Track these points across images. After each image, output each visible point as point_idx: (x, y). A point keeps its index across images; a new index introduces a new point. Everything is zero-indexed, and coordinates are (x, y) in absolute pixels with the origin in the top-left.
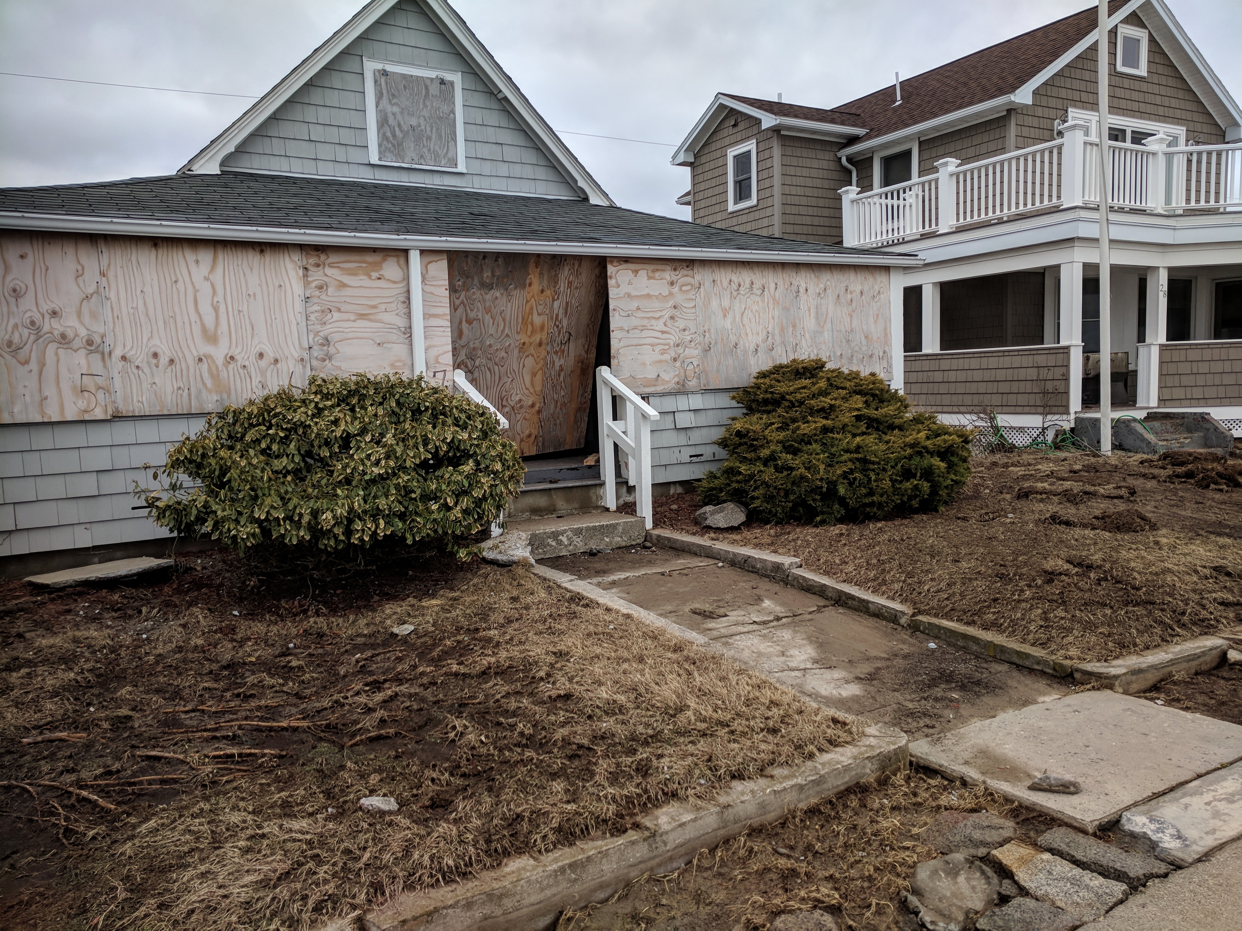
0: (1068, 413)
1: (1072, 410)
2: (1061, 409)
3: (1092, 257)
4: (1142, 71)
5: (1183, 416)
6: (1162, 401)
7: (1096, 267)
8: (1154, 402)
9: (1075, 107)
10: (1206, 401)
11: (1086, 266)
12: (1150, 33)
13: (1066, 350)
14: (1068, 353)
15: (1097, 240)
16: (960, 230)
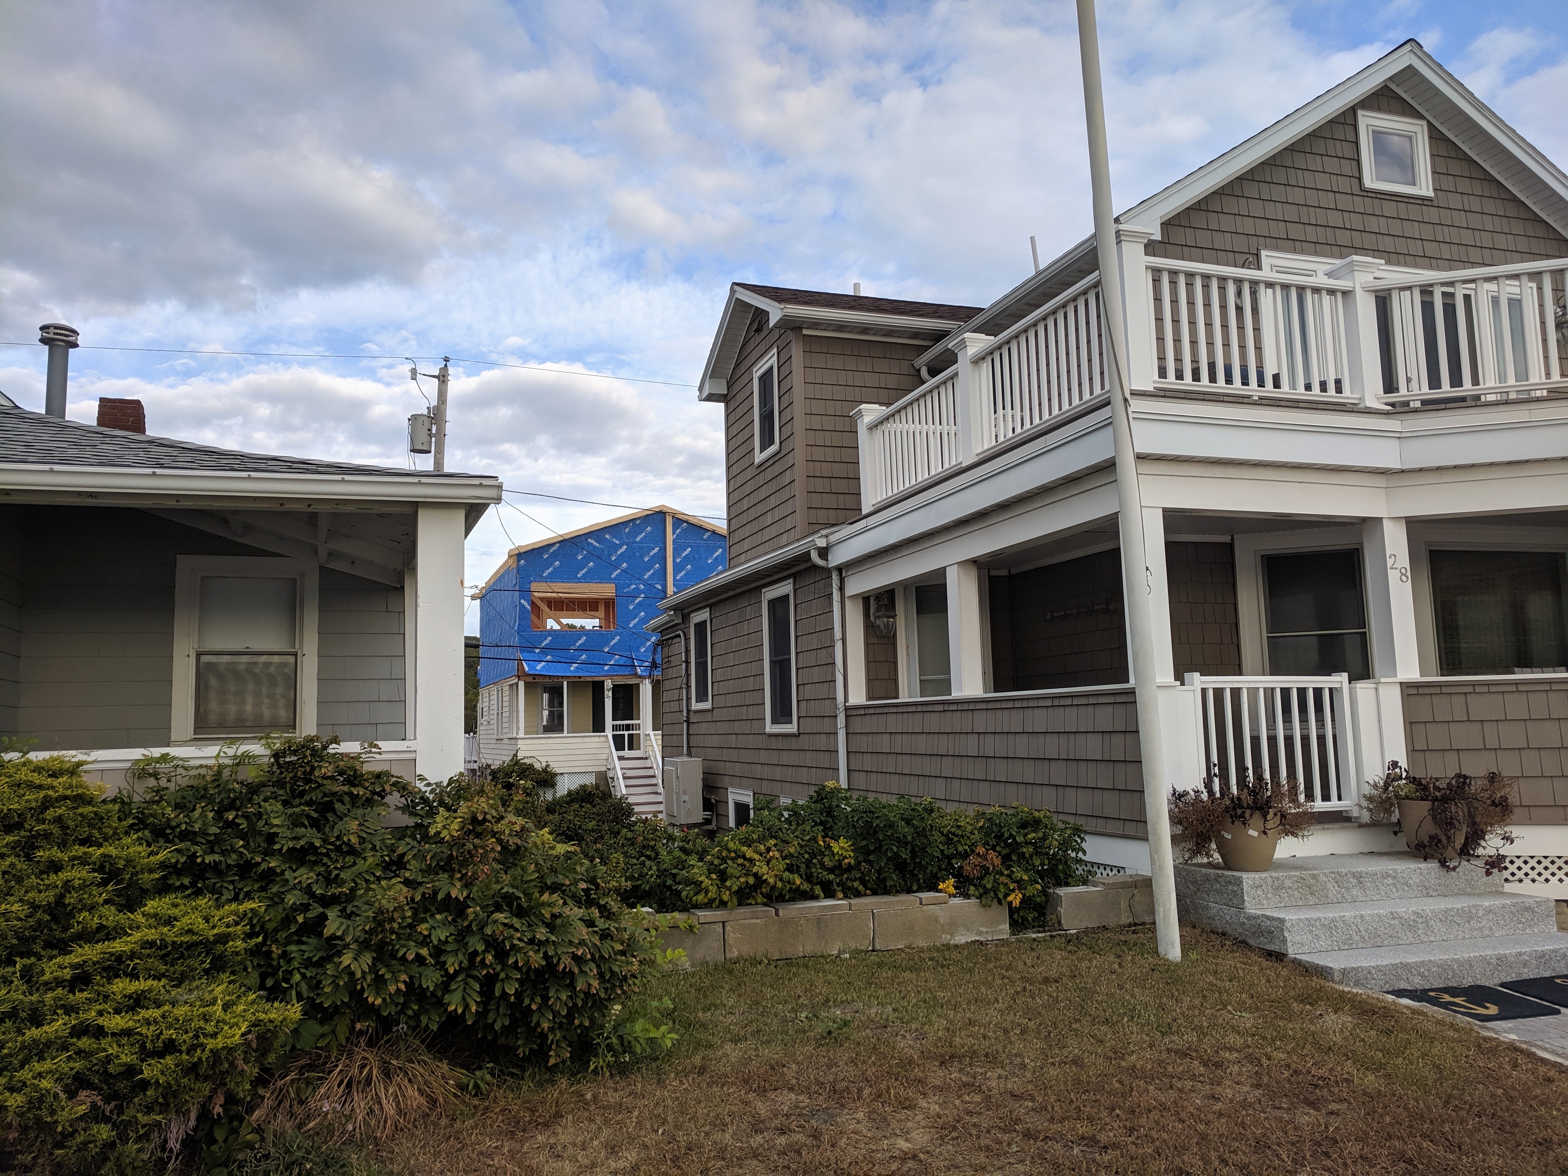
4: (1425, 188)
9: (1277, 248)
11: (1169, 517)
12: (1429, 123)
13: (1135, 696)
14: (1137, 704)
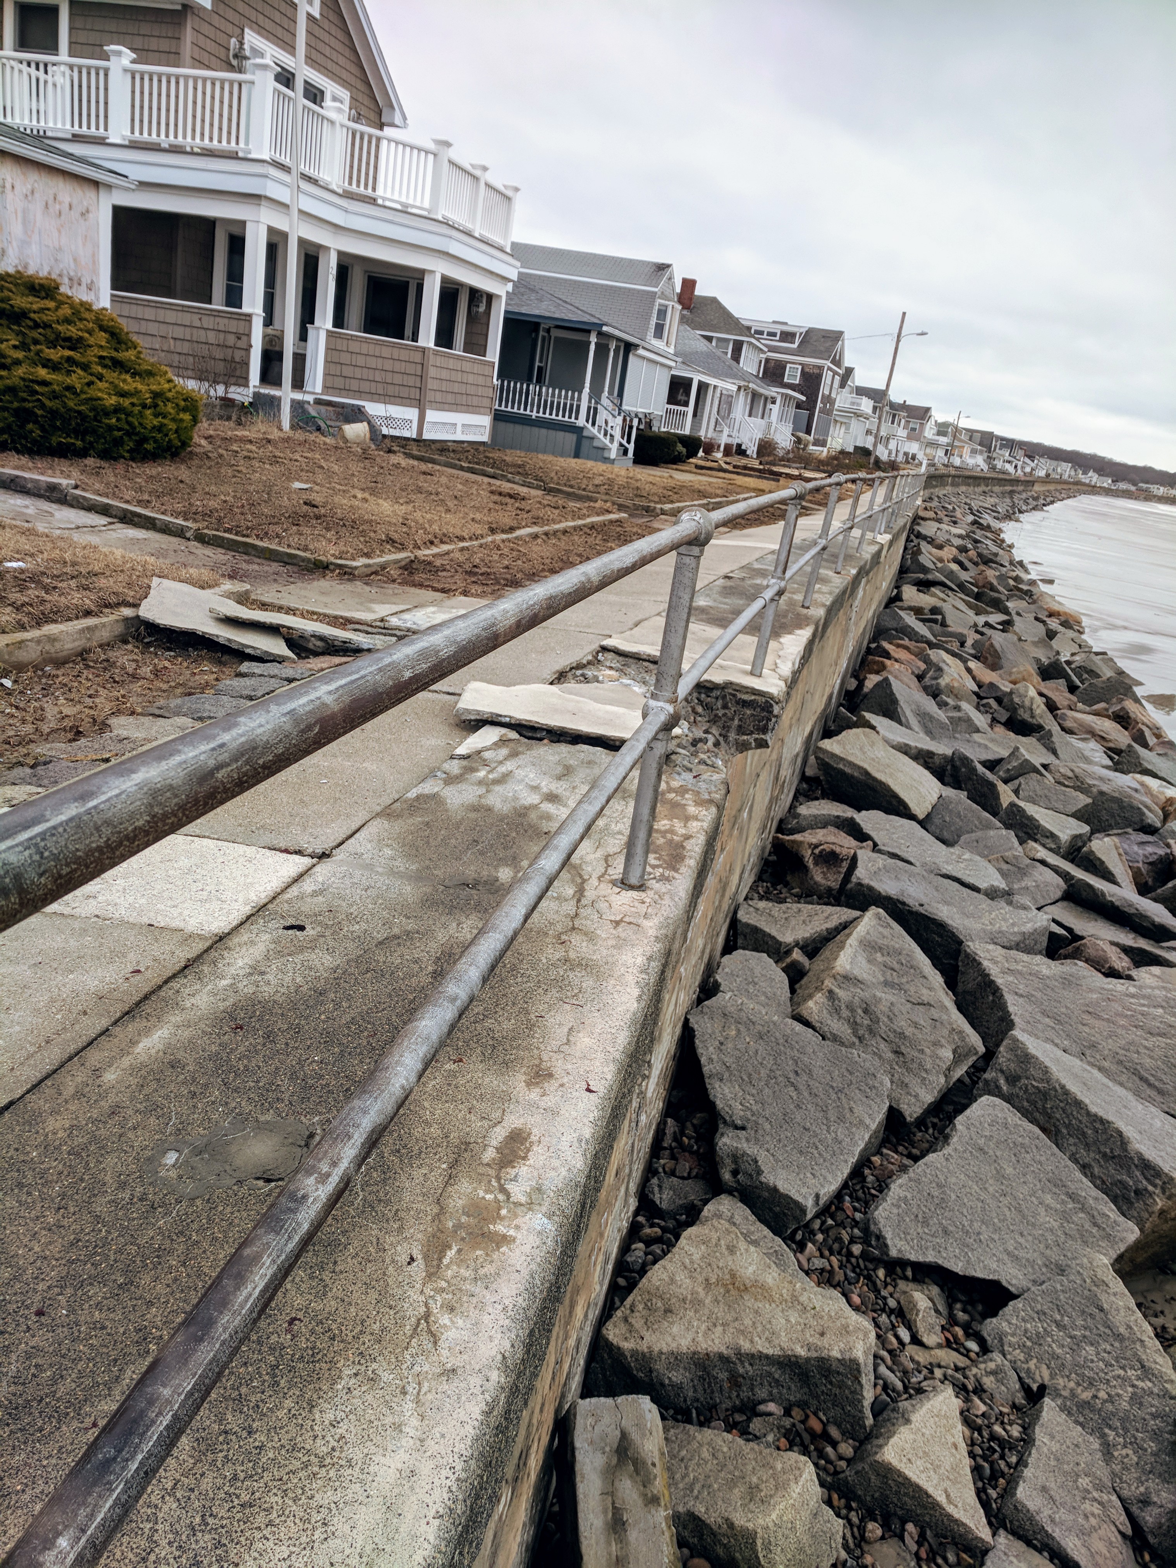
0: (246, 385)
1: (251, 384)
2: (241, 381)
3: (281, 223)
4: (315, 10)
5: (343, 406)
6: (326, 388)
7: (284, 236)
8: (319, 389)
9: (251, 28)
10: (360, 394)
11: (271, 230)
13: (248, 318)
14: (250, 321)
15: (286, 206)
16: (134, 146)
